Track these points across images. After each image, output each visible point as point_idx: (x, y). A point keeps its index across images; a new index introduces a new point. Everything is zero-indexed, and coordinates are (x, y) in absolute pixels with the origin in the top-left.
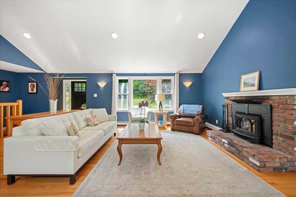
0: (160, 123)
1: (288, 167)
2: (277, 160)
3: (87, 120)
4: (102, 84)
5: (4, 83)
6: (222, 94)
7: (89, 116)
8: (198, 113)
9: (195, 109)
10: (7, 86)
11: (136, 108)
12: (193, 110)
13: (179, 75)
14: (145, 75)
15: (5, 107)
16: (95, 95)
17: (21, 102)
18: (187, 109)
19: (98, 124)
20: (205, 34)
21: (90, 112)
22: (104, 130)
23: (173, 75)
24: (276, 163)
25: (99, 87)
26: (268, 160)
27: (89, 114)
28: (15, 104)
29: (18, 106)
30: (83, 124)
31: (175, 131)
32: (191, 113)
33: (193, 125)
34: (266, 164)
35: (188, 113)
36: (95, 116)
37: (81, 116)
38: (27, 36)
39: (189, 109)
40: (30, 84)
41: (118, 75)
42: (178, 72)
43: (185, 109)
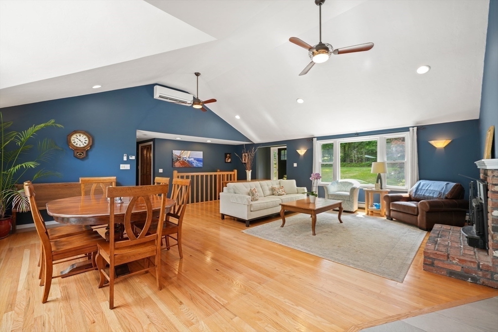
0: (376, 206)
1: (478, 278)
2: (454, 262)
3: (273, 189)
4: (302, 152)
5: (228, 155)
6: (475, 162)
7: (276, 186)
8: (440, 196)
9: (436, 189)
10: (230, 158)
11: (341, 183)
12: (432, 190)
13: (417, 129)
14: (357, 135)
15: (228, 175)
16: (295, 165)
17: (236, 171)
18: (423, 188)
19: (283, 194)
20: (430, 67)
21: (279, 183)
22: (282, 200)
23: (406, 129)
24: (454, 266)
25: (299, 155)
26: (438, 257)
27: (277, 184)
28: (232, 173)
29: (234, 175)
30: (268, 192)
31: (392, 220)
32: (428, 195)
33: (416, 214)
34: (436, 262)
35: (424, 195)
36: (283, 187)
37: (268, 185)
38: (238, 117)
39: (427, 188)
40: (243, 154)
41: (319, 138)
42: (416, 124)
43: (420, 188)
